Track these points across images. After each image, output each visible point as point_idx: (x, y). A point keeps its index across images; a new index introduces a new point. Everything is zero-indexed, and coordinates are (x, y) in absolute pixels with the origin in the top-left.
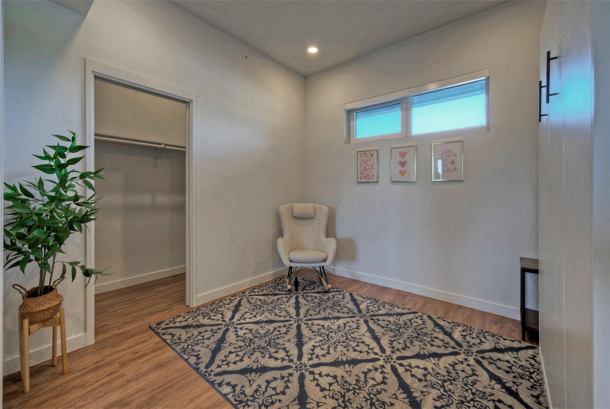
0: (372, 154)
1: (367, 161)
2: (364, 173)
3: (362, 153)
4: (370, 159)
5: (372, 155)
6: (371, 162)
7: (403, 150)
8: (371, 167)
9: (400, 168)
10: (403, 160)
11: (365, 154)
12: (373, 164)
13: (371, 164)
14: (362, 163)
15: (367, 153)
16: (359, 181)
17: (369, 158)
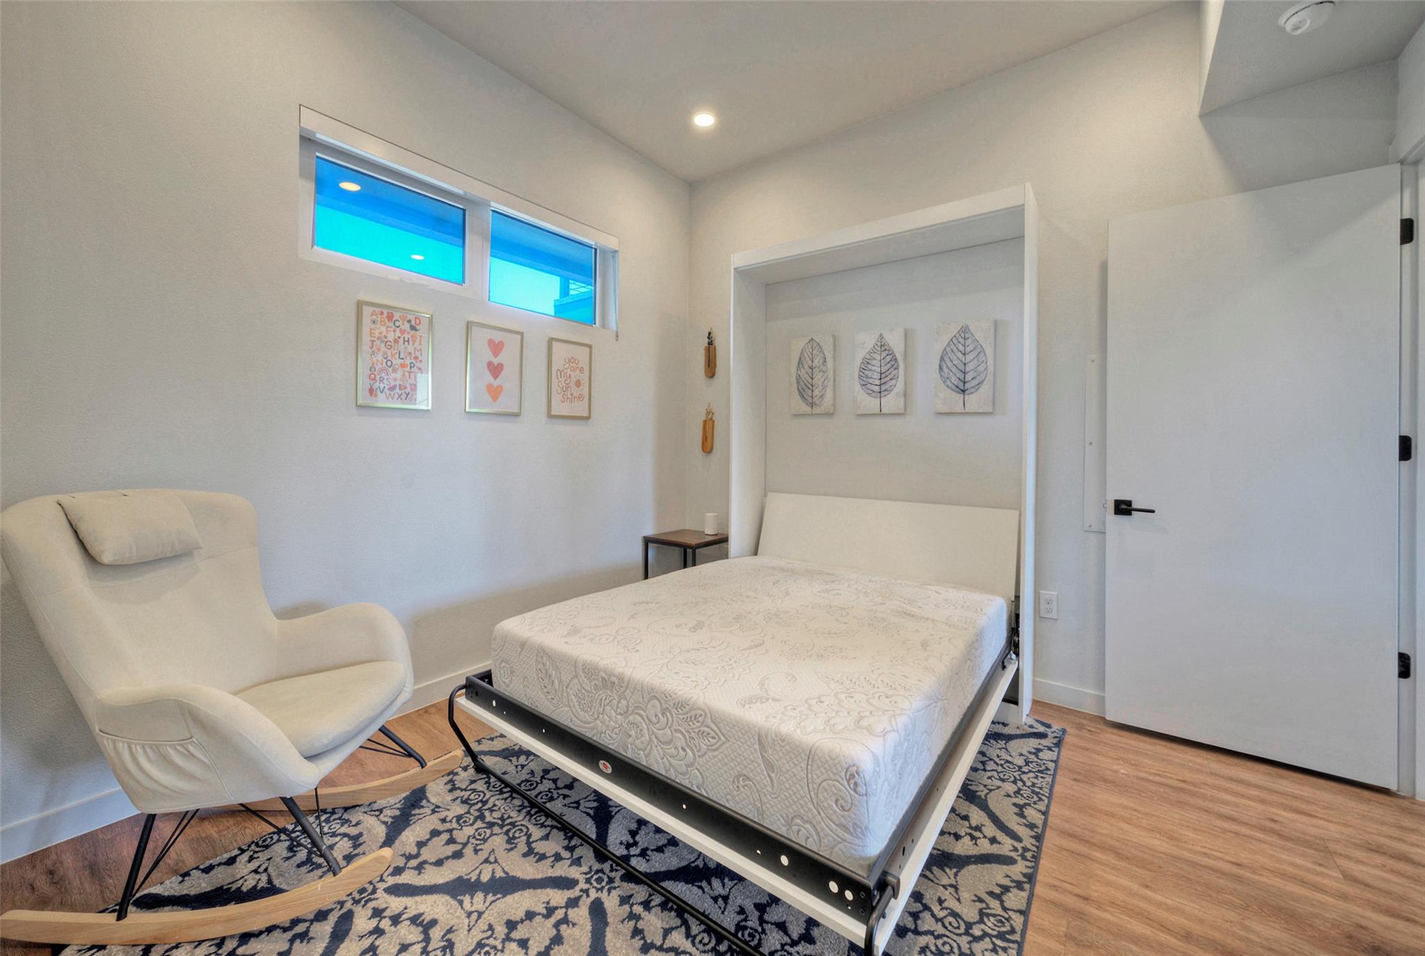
0: (413, 323)
1: (396, 341)
2: (383, 375)
3: (377, 310)
4: (406, 336)
5: (413, 328)
6: (410, 348)
7: (498, 336)
8: (408, 361)
9: (489, 378)
10: (496, 361)
11: (390, 317)
12: (418, 354)
13: (410, 353)
14: (378, 342)
15: (397, 316)
16: (360, 402)
17: (403, 332)
